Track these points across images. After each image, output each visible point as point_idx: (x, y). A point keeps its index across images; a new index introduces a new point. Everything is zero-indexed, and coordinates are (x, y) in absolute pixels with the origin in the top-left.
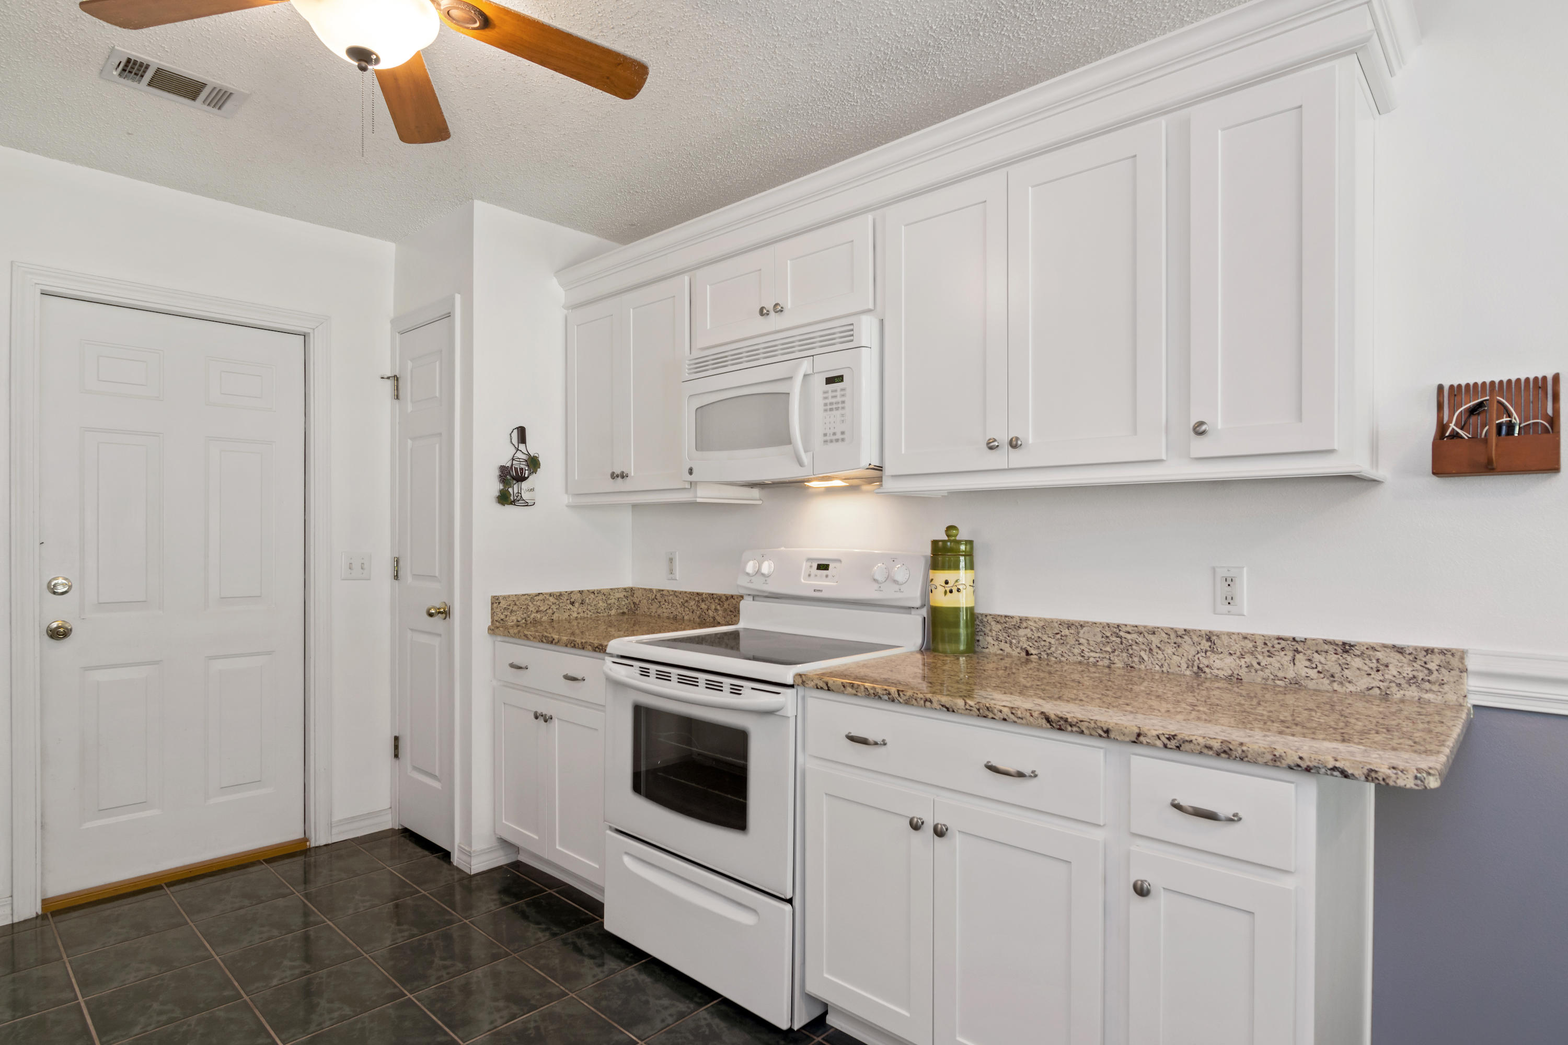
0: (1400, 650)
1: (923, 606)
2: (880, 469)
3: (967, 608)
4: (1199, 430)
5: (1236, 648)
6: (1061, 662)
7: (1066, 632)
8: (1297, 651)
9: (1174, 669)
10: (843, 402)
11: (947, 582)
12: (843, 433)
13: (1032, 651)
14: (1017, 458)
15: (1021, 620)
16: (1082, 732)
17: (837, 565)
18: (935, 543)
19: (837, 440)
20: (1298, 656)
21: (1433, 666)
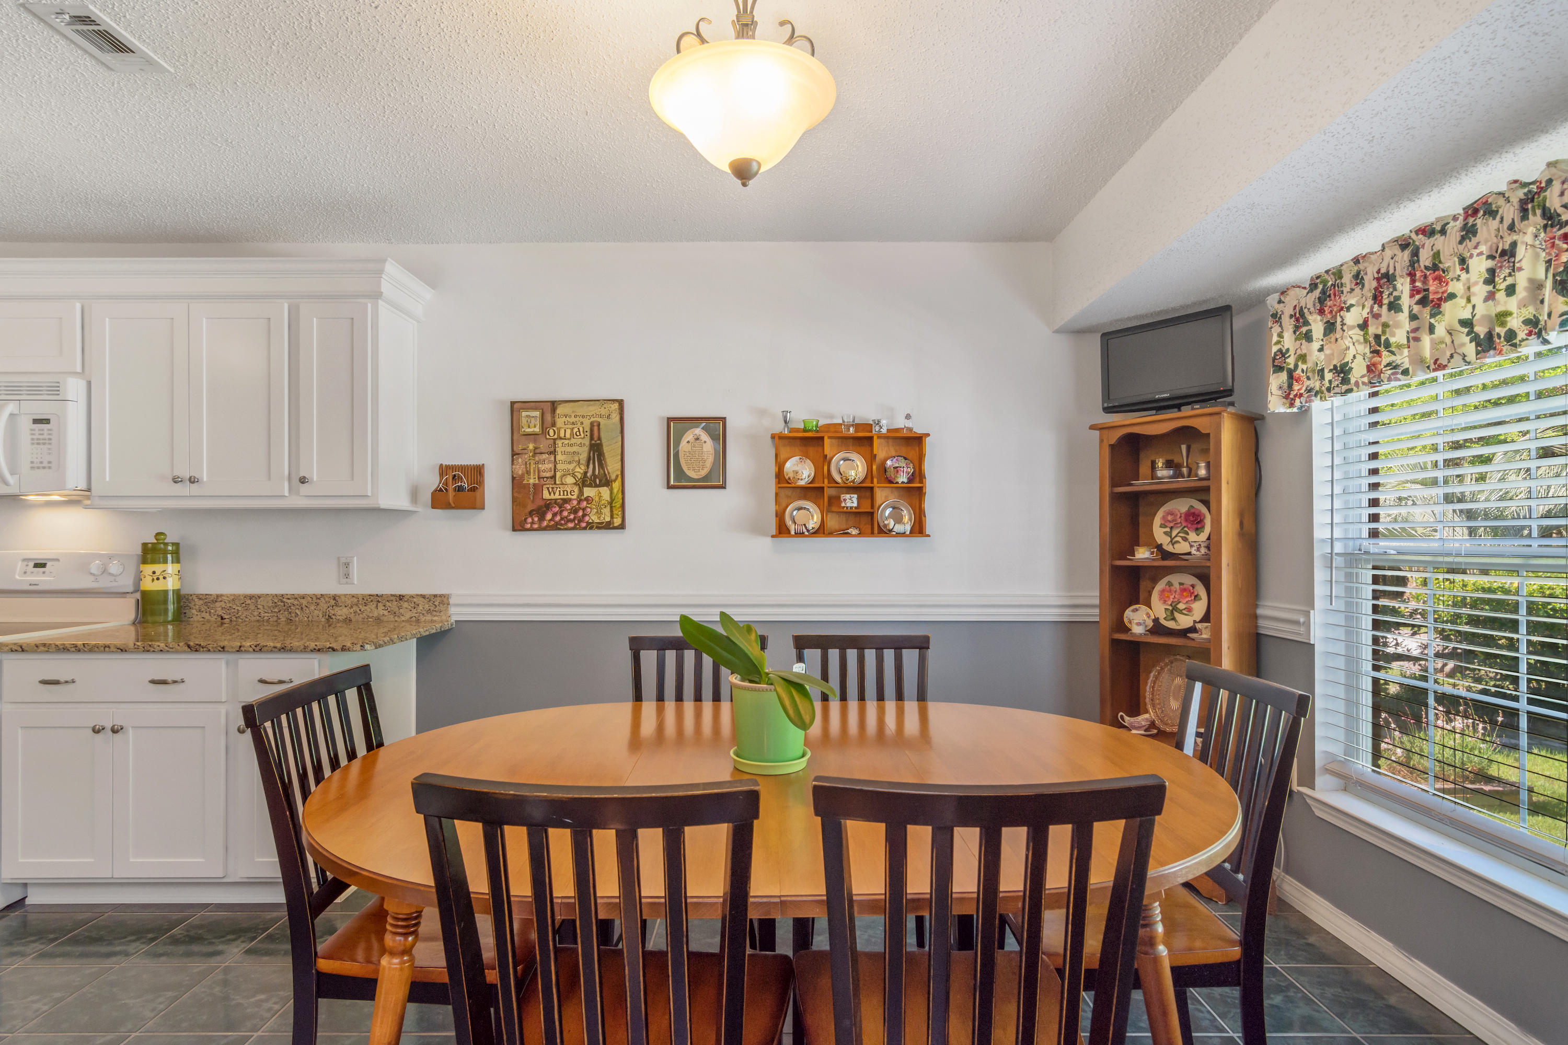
0: (423, 596)
1: (135, 591)
2: (89, 490)
3: (173, 590)
4: (303, 480)
5: (349, 602)
6: (245, 621)
7: (249, 602)
8: (378, 601)
9: (316, 619)
10: (50, 439)
11: (154, 573)
12: (49, 462)
13: (225, 616)
14: (194, 489)
15: (217, 596)
16: (209, 650)
17: (55, 563)
18: (145, 545)
19: (44, 468)
20: (379, 604)
21: (437, 603)
